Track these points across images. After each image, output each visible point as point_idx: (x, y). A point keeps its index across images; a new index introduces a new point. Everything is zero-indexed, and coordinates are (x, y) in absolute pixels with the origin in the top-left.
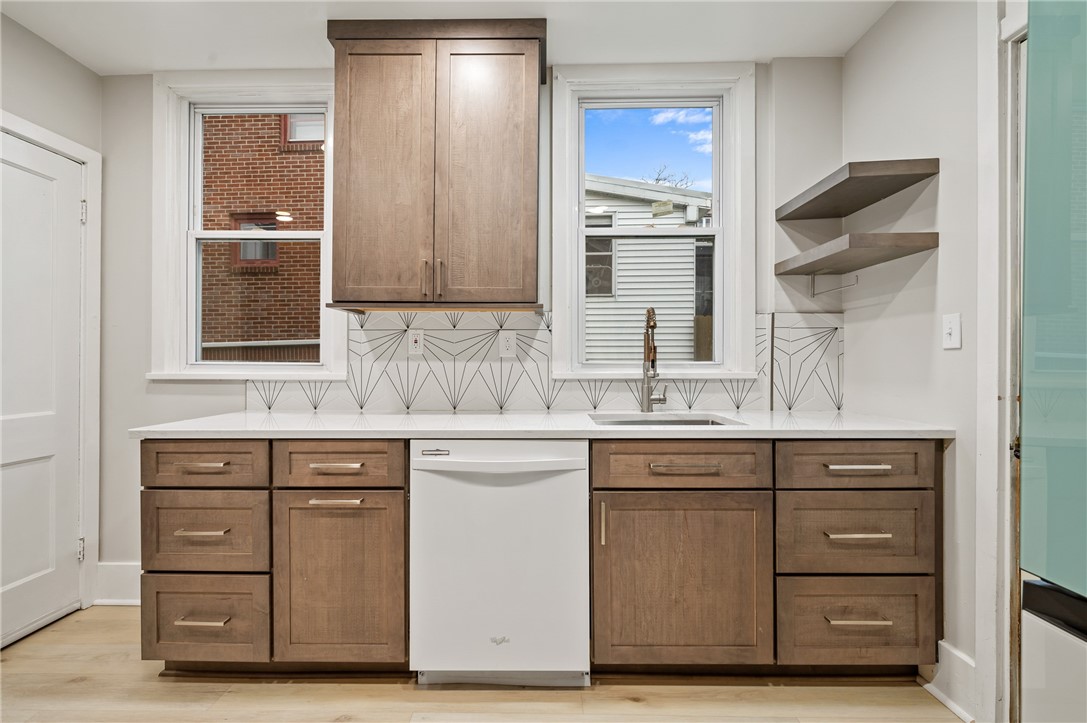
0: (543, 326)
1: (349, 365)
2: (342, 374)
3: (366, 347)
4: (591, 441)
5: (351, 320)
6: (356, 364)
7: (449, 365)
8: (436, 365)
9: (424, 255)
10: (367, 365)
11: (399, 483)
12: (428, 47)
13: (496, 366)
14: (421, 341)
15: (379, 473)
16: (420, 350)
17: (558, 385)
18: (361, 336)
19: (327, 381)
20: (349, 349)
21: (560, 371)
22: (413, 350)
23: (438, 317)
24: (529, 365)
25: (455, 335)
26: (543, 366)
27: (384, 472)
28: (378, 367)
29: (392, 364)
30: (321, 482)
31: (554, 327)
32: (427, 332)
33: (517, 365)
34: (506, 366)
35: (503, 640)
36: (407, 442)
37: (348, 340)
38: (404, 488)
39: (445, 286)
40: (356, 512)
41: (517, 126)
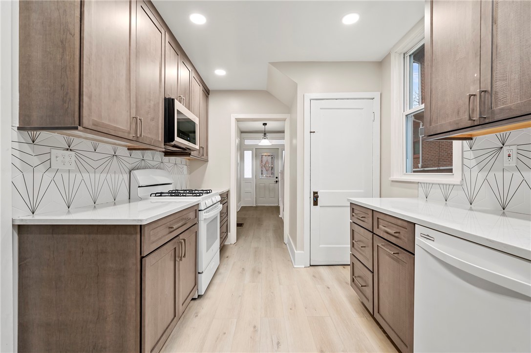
3: (474, 162)
5: (464, 145)
6: (468, 174)
10: (474, 174)
11: (412, 250)
14: (514, 155)
15: (405, 240)
16: (513, 162)
18: (470, 154)
19: (452, 185)
20: (463, 164)
22: (507, 163)
29: (491, 174)
32: (520, 147)
37: (463, 158)
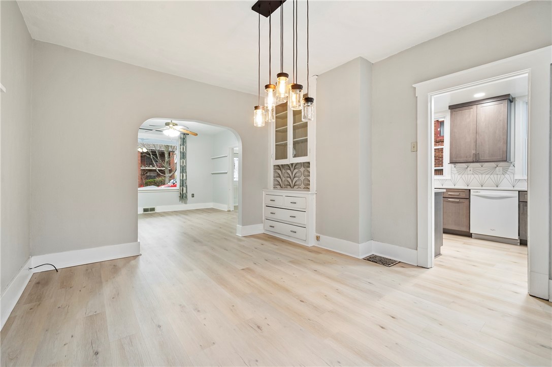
0: (512, 165)
1: (452, 176)
2: (450, 178)
3: (456, 172)
4: (519, 191)
6: (453, 176)
7: (480, 176)
8: (476, 176)
9: (473, 152)
10: (456, 176)
11: (468, 197)
12: (475, 107)
13: (496, 176)
14: (472, 170)
15: (463, 195)
16: (471, 172)
17: (517, 181)
18: (455, 169)
19: (445, 179)
20: (451, 172)
21: (517, 177)
22: (469, 172)
23: (478, 165)
24: (507, 176)
25: (482, 168)
26: (512, 176)
27: (464, 195)
28: (459, 176)
29: (463, 176)
30: (450, 196)
31: (515, 166)
32: (474, 168)
33: (502, 176)
34: (499, 176)
35: (493, 230)
36: (470, 190)
37: (451, 170)
38: (469, 199)
39: (479, 158)
40: (458, 202)
41: (500, 120)
